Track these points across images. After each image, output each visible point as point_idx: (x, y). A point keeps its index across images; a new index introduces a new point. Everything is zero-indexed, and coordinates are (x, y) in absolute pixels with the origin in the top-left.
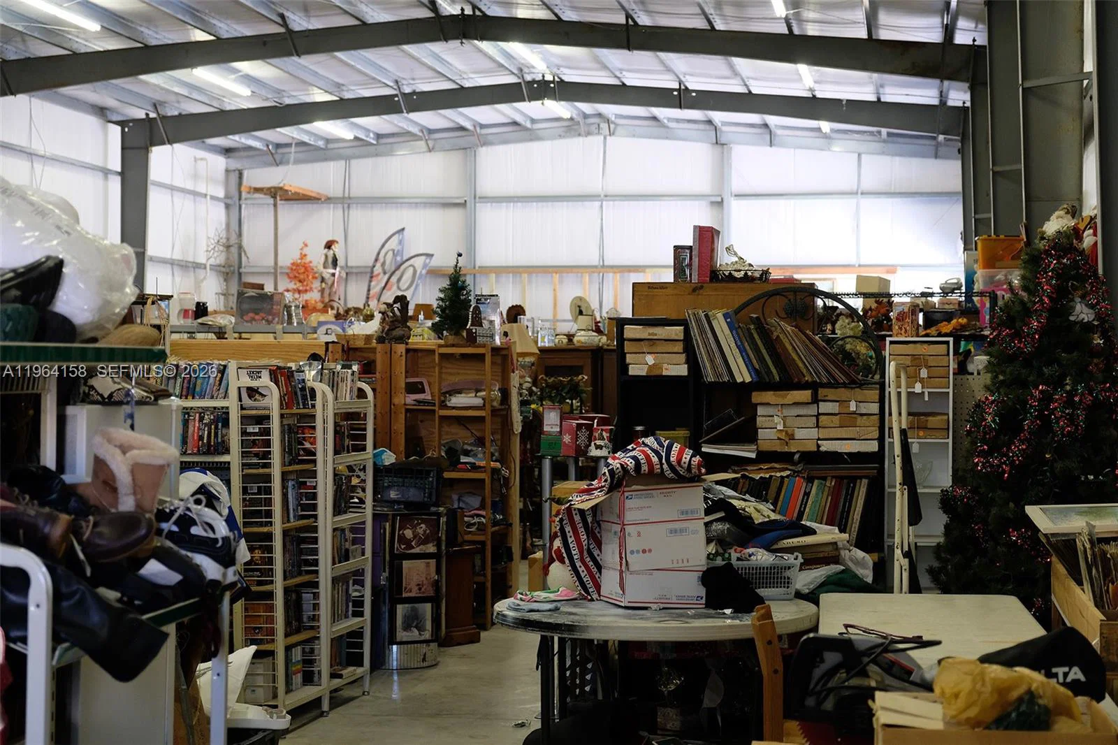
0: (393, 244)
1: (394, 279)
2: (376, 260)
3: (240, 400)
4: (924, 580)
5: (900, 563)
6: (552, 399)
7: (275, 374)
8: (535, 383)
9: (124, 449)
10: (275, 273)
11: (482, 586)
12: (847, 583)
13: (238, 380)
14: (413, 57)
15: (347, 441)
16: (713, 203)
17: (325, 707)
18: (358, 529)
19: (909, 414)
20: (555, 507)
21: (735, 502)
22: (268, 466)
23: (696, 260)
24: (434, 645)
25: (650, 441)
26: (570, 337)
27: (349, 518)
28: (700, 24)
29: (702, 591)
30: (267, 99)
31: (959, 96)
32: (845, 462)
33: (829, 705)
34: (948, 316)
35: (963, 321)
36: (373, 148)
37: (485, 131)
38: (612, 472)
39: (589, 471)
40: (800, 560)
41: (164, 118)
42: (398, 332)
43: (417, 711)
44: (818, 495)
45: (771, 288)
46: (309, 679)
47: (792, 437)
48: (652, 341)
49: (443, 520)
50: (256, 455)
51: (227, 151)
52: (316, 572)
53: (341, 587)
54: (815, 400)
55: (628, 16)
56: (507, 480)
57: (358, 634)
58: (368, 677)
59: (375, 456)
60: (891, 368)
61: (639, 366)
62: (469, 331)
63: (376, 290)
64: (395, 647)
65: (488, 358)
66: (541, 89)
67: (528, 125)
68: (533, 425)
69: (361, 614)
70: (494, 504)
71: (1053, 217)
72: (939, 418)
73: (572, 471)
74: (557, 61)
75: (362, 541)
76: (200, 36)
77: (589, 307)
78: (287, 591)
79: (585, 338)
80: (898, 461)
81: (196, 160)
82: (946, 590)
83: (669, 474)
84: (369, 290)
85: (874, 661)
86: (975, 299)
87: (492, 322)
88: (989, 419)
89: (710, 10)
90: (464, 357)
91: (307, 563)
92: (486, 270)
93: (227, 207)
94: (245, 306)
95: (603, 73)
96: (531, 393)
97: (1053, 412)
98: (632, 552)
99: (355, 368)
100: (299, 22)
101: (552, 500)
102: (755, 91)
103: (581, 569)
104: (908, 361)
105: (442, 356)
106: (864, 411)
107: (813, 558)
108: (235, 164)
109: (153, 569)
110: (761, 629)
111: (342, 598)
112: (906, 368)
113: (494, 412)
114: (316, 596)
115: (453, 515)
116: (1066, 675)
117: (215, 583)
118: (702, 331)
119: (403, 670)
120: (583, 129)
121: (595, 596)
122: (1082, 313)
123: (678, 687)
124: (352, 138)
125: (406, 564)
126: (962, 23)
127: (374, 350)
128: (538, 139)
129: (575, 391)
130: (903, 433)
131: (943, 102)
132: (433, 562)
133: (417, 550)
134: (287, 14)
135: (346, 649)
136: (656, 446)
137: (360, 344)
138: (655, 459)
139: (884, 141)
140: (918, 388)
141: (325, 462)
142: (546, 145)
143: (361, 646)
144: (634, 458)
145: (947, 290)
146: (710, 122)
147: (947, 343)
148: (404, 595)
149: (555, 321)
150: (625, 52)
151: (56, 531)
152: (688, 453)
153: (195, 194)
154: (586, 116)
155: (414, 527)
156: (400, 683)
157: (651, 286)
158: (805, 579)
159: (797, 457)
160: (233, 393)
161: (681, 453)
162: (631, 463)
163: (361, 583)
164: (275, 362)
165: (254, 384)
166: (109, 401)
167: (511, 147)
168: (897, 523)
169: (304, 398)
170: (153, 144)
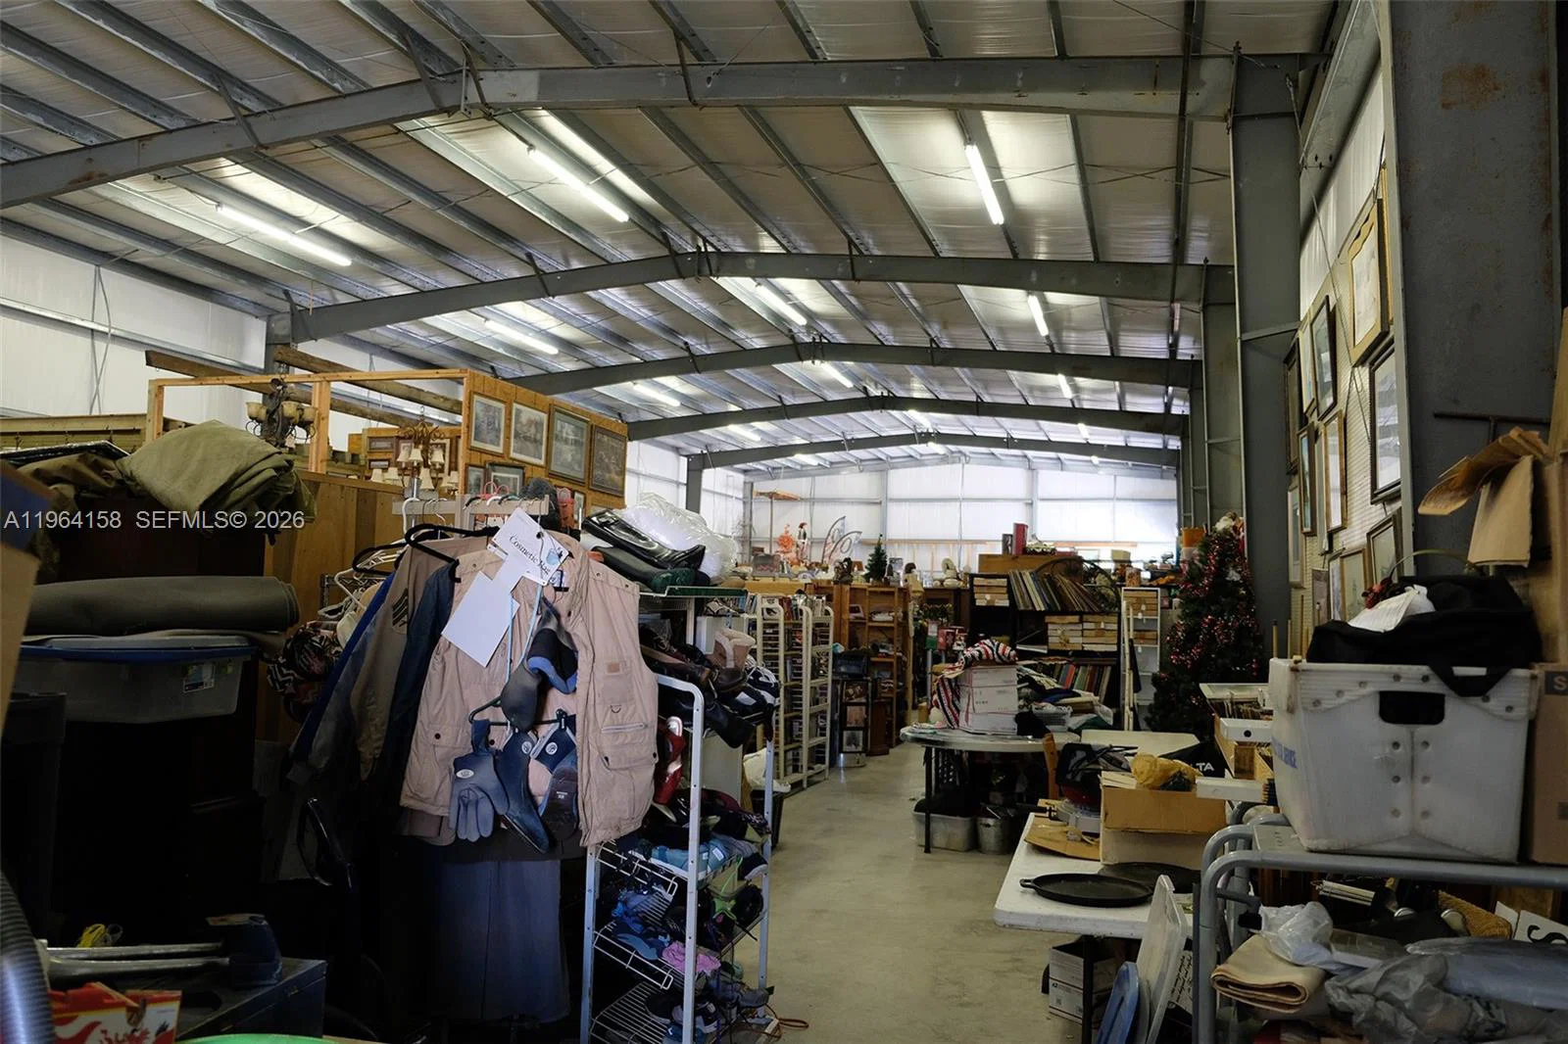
0: (838, 525)
1: (839, 546)
2: (829, 535)
3: (763, 614)
4: (1143, 724)
5: (1128, 714)
6: (931, 618)
7: (781, 602)
8: (921, 608)
9: (730, 638)
10: (770, 541)
11: (890, 722)
12: (1098, 724)
13: (762, 604)
14: (853, 419)
15: (819, 639)
16: (1027, 504)
17: (805, 786)
18: (824, 688)
19: (1134, 630)
20: (934, 677)
21: (1034, 677)
22: (777, 651)
23: (1014, 542)
24: (864, 755)
25: (987, 641)
26: (942, 581)
27: (820, 681)
28: (1020, 401)
29: (1016, 726)
30: (769, 443)
31: (1174, 443)
32: (1098, 656)
33: (1078, 779)
34: (1163, 574)
35: (1172, 577)
36: (826, 470)
37: (894, 461)
38: (966, 658)
39: (953, 658)
40: (1071, 710)
41: (711, 453)
42: (846, 578)
43: (855, 790)
44: (1083, 675)
45: (1055, 558)
46: (796, 769)
47: (1068, 642)
48: (989, 587)
49: (870, 684)
50: (771, 645)
51: (745, 472)
52: (801, 711)
53: (814, 720)
54: (1081, 621)
55: (978, 397)
56: (905, 663)
57: (822, 746)
58: (827, 771)
59: (834, 647)
60: (1124, 604)
61: (982, 600)
62: (886, 578)
63: (828, 552)
64: (842, 755)
65: (896, 594)
66: (925, 437)
67: (918, 457)
68: (922, 632)
69: (824, 735)
70: (898, 676)
71: (1221, 520)
72: (1151, 633)
73: (944, 659)
74: (936, 422)
75: (826, 695)
76: (733, 408)
77: (952, 565)
78: (786, 720)
79: (948, 583)
80: (1128, 657)
81: (728, 476)
82: (1154, 730)
83: (997, 660)
84: (824, 552)
85: (1102, 756)
86: (1181, 565)
87: (898, 574)
88: (1180, 634)
89: (1025, 393)
90: (883, 593)
91: (796, 705)
92: (892, 542)
93: (744, 503)
94: (759, 561)
95: (964, 428)
96: (919, 614)
97: (1215, 631)
98: (977, 703)
99: (824, 598)
100: (789, 400)
101: (932, 673)
102: (1052, 439)
103: (948, 711)
104: (1134, 601)
105: (870, 592)
106: (1108, 628)
107: (1078, 710)
108: (749, 479)
109: (743, 697)
110: (1047, 746)
111: (814, 724)
112: (1133, 604)
113: (899, 624)
114: (801, 724)
115: (875, 681)
116: (1203, 767)
117: (771, 705)
118: (1017, 581)
119: (847, 768)
120: (951, 460)
121: (956, 727)
122: (1234, 576)
123: (1002, 781)
124: (816, 464)
125: (849, 708)
126: (1175, 402)
127: (832, 588)
128: (926, 465)
129: (944, 613)
130: (1131, 641)
131: (1165, 447)
132: (864, 708)
133: (855, 701)
134: (783, 396)
135: (817, 755)
136: (990, 644)
137: (824, 585)
138: (990, 652)
139: (1131, 469)
140: (1140, 616)
141: (807, 649)
142: (929, 468)
143: (824, 753)
144: (979, 651)
145: (1165, 558)
146: (1025, 456)
147: (1157, 591)
148: (848, 725)
149: (932, 572)
150: (976, 417)
151: (704, 676)
152: (1008, 650)
153: (726, 496)
154: (952, 452)
155: (854, 688)
156: (845, 776)
157: (989, 556)
158: (1075, 721)
159: (1070, 653)
160: (759, 611)
161: (1005, 648)
162: (977, 654)
163: (825, 718)
164: (782, 595)
165: (770, 606)
166: (717, 615)
167: (908, 471)
168: (1127, 692)
169: (797, 614)
170: (704, 468)
